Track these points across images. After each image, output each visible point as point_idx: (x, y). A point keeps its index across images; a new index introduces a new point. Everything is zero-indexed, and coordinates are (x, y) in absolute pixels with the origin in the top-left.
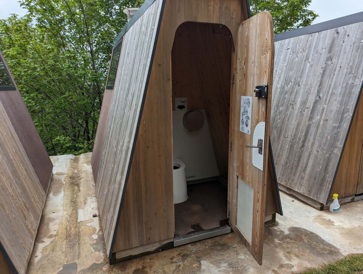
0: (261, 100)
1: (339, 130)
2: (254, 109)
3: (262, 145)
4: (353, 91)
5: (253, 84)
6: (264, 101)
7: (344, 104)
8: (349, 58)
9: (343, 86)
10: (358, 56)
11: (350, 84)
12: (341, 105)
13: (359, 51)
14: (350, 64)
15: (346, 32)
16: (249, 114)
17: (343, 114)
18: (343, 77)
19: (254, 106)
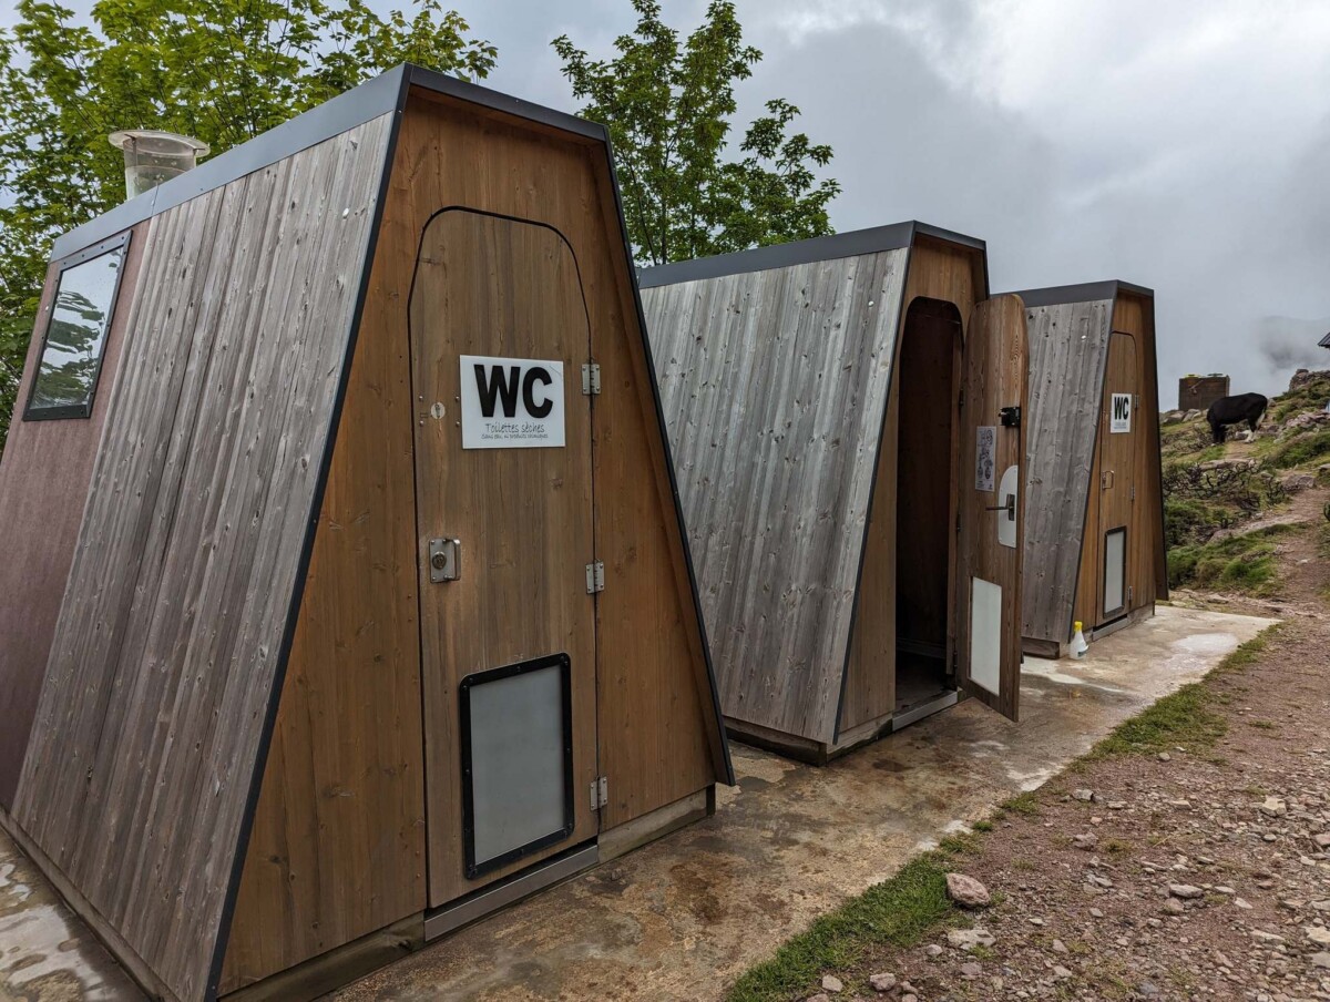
0: (1010, 430)
1: (1068, 498)
2: (1000, 445)
3: (1013, 505)
4: (1083, 425)
5: (998, 405)
6: (1016, 431)
7: (1069, 449)
8: (1064, 366)
9: (1062, 416)
10: (1081, 362)
11: (1074, 412)
12: (1064, 450)
13: (1081, 354)
14: (1069, 377)
15: (1049, 317)
16: (992, 458)
17: (1071, 467)
18: (1059, 401)
19: (1000, 441)
